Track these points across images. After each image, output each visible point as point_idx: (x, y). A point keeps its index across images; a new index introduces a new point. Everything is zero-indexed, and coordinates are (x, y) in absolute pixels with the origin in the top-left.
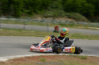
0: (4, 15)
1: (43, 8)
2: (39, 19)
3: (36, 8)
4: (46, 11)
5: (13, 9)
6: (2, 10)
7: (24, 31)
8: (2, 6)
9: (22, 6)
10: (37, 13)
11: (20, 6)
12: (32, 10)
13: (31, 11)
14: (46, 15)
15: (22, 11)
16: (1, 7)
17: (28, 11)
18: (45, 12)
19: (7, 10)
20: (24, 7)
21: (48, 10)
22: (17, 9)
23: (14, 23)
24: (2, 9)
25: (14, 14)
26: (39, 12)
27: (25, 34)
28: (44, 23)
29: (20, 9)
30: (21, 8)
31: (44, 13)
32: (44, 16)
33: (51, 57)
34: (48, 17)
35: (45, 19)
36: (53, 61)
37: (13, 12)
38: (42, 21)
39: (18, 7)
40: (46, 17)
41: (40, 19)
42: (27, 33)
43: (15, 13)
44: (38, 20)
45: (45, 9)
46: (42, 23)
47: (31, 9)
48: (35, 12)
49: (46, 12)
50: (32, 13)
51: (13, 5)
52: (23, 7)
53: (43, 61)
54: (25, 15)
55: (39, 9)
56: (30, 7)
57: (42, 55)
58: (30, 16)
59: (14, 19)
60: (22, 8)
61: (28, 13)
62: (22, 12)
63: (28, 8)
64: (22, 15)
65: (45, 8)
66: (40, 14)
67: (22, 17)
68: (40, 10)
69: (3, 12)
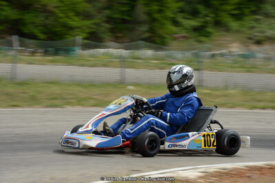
0: (117, 39)
1: (246, 11)
2: (233, 50)
3: (225, 11)
4: (256, 20)
5: (144, 17)
6: (107, 22)
8: (108, 8)
9: (175, 6)
10: (228, 30)
11: (168, 8)
12: (208, 19)
13: (206, 22)
14: (259, 36)
15: (175, 23)
16: (107, 12)
17: (194, 23)
18: (254, 24)
19: (124, 21)
20: (182, 11)
21: (267, 15)
22: (157, 16)
24: (109, 20)
25: (147, 35)
26: (234, 25)
29: (166, 18)
30: (170, 15)
31: (252, 28)
32: (250, 38)
34: (265, 41)
35: (255, 48)
37: (145, 28)
39: (160, 11)
40: (259, 43)
41: (236, 48)
43: (152, 30)
44: (230, 52)
45: (254, 13)
47: (207, 16)
48: (218, 24)
49: (260, 23)
50: (209, 30)
51: (146, 5)
52: (180, 8)
54: (184, 37)
55: (233, 15)
56: (201, 7)
58: (203, 39)
59: (149, 53)
60: (174, 14)
61: (196, 29)
62: (174, 29)
63: (194, 14)
64: (175, 39)
65: (253, 9)
66: (238, 32)
67: (175, 44)
68: (238, 17)
69: (112, 31)
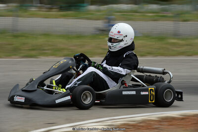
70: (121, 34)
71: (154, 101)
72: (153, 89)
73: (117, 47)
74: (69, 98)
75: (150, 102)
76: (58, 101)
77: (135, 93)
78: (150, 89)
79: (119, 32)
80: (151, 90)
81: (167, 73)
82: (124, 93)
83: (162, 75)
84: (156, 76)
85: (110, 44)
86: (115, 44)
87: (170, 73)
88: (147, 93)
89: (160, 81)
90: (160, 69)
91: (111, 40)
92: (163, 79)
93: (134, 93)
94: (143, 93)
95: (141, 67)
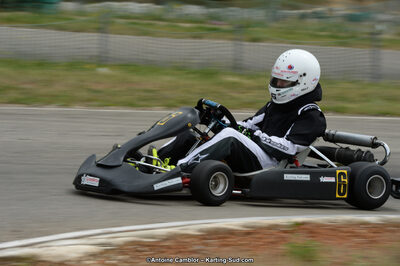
7: (231, 79)
23: (188, 29)
27: (233, 98)
28: (364, 28)
33: (357, 236)
36: (365, 258)
38: (352, 18)
41: (341, 6)
42: (250, 89)
46: (352, 27)
53: (306, 256)
57: (303, 223)
70: (294, 70)
71: (345, 196)
72: (345, 172)
73: (286, 96)
74: (178, 180)
75: (338, 196)
76: (157, 187)
77: (309, 179)
78: (338, 172)
79: (290, 67)
80: (341, 174)
81: (380, 145)
82: (287, 177)
83: (370, 149)
84: (360, 150)
85: (273, 90)
86: (282, 90)
87: (386, 145)
88: (332, 180)
89: (365, 160)
90: (367, 137)
91: (275, 82)
92: (372, 155)
93: (306, 177)
94: (324, 179)
95: (332, 132)
